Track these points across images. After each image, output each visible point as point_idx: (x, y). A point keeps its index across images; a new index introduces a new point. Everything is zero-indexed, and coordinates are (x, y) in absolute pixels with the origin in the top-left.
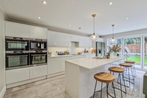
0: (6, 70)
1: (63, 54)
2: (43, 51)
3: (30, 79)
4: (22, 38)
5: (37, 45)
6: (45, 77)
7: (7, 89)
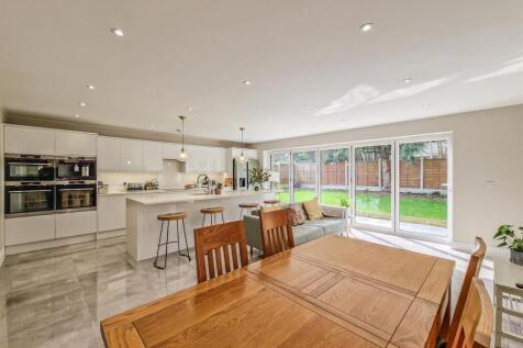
0: (6, 218)
1: (140, 189)
2: (88, 182)
3: (55, 239)
4: (39, 156)
5: (72, 169)
6: (92, 238)
7: (6, 256)
